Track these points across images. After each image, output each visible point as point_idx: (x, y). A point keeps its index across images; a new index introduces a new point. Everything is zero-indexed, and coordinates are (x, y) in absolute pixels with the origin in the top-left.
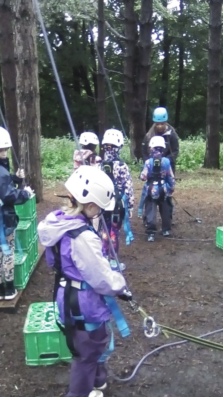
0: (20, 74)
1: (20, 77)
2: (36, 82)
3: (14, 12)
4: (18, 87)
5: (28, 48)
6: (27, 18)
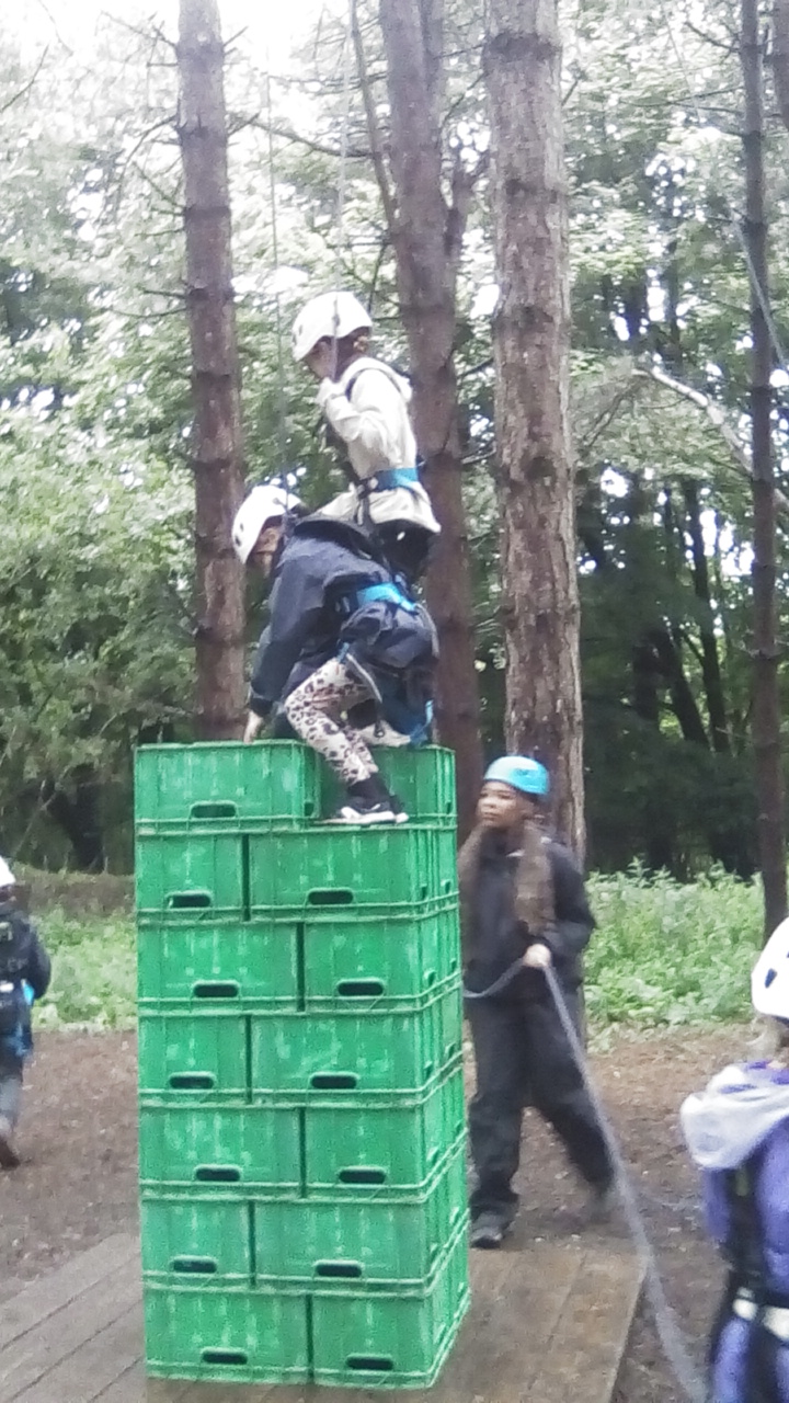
1: (521, 671)
2: (573, 684)
3: (505, 465)
4: (514, 704)
5: (548, 574)
6: (548, 482)
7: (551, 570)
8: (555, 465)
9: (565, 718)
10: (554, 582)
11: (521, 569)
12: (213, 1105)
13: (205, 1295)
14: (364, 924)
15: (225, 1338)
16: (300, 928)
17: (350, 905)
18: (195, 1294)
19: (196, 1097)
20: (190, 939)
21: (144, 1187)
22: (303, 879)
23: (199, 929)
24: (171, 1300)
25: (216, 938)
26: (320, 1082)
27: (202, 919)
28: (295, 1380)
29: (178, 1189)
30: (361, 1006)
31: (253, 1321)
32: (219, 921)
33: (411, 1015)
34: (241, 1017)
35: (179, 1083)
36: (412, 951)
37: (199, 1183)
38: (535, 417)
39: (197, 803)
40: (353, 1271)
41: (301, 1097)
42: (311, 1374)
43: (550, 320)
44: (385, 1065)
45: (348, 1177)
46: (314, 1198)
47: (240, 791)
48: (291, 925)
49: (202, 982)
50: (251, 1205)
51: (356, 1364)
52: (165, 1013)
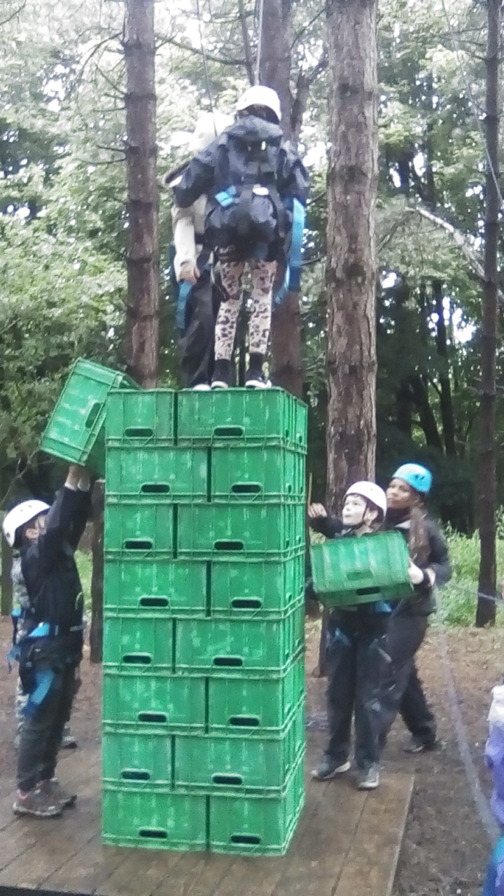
0: (339, 394)
1: (338, 402)
2: (372, 411)
3: (333, 269)
4: (333, 422)
5: (358, 340)
6: (360, 280)
7: (360, 337)
8: (365, 269)
9: (366, 432)
10: (361, 345)
11: (340, 336)
12: (150, 674)
13: (142, 794)
14: (251, 563)
15: (154, 821)
16: (209, 565)
17: (242, 551)
18: (135, 793)
19: (140, 668)
20: (138, 569)
21: (105, 724)
22: (212, 534)
23: (144, 563)
24: (120, 796)
25: (155, 568)
26: (219, 662)
27: (146, 556)
28: (199, 849)
29: (126, 726)
30: (247, 614)
31: (172, 810)
32: (157, 558)
33: (278, 622)
34: (169, 619)
35: (128, 659)
36: (280, 581)
37: (140, 723)
38: (353, 238)
39: (145, 483)
40: (237, 781)
41: (207, 670)
42: (208, 845)
43: (365, 175)
44: (260, 653)
45: (236, 721)
46: (213, 734)
47: (172, 477)
48: (203, 562)
49: (145, 596)
50: (173, 737)
51: (237, 839)
52: (121, 615)
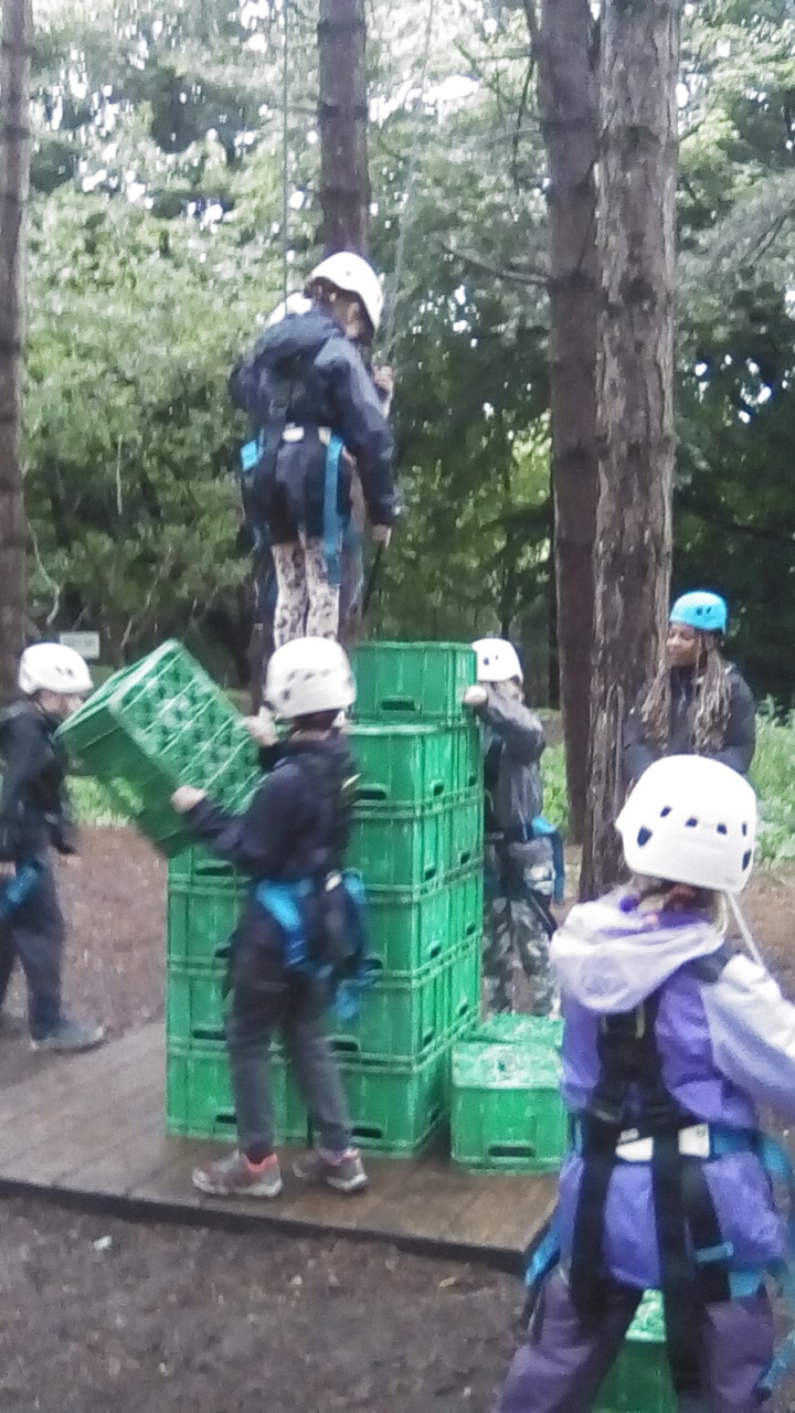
0: (612, 489)
1: (612, 501)
2: (664, 515)
3: (603, 289)
4: (603, 533)
5: (642, 402)
6: (646, 306)
7: (646, 399)
8: (655, 288)
9: (653, 551)
10: (647, 410)
11: (616, 397)
12: (231, 892)
13: (218, 1060)
18: (211, 1060)
19: (218, 884)
24: (191, 1065)
28: (296, 1143)
30: (366, 810)
33: (411, 821)
36: (414, 763)
38: (636, 239)
40: (350, 1047)
43: (655, 139)
